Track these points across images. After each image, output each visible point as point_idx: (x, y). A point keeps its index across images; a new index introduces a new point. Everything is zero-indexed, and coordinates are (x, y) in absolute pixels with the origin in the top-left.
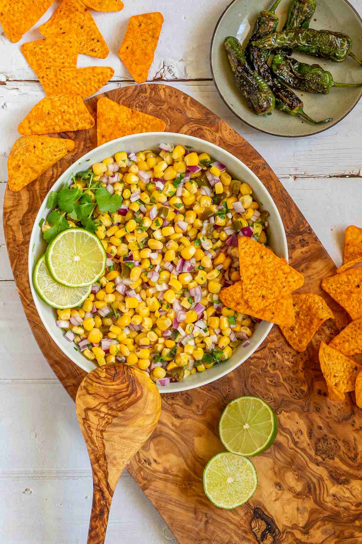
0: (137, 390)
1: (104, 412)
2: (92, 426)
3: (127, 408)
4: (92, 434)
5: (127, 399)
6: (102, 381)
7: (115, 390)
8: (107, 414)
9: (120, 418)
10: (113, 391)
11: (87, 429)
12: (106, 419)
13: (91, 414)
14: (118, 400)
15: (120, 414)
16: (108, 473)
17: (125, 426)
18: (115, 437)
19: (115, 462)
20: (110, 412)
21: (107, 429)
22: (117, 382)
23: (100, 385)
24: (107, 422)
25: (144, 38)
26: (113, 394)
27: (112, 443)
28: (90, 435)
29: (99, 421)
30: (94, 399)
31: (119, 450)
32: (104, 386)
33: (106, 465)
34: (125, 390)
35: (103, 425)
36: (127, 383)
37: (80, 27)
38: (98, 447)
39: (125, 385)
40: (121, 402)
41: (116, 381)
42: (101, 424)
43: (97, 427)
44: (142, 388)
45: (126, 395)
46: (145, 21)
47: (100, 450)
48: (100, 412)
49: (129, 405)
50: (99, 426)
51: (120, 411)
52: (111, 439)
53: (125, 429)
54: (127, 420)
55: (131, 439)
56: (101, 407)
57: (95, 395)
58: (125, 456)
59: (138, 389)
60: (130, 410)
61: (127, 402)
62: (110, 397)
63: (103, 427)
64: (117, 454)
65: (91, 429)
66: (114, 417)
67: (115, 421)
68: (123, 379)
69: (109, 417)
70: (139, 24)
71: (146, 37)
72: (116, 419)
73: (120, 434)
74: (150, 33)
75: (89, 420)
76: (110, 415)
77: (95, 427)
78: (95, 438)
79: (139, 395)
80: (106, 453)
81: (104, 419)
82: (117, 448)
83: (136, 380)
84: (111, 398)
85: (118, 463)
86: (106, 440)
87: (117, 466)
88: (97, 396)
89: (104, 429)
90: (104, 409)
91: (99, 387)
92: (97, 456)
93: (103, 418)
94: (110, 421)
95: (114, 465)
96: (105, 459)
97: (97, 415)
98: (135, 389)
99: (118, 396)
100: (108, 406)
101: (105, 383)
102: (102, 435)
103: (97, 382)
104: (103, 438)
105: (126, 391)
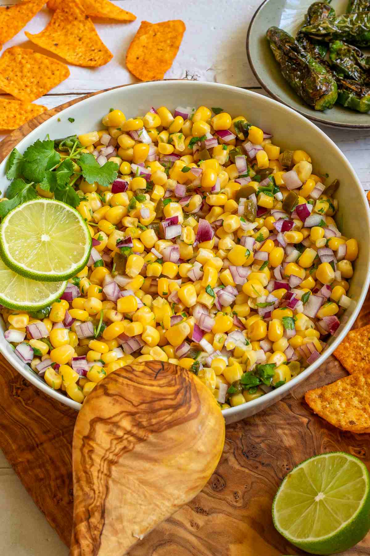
0: (191, 402)
1: (124, 429)
2: (96, 451)
3: (165, 429)
4: (92, 465)
5: (171, 414)
6: (136, 376)
7: (154, 393)
8: (129, 433)
9: (151, 444)
10: (150, 395)
11: (86, 455)
12: (125, 443)
13: (100, 429)
14: (153, 412)
15: (151, 438)
16: (100, 543)
17: (154, 461)
18: (131, 478)
19: (118, 526)
20: (135, 430)
21: (121, 460)
22: (161, 382)
23: (130, 382)
24: (125, 448)
25: (160, 47)
26: (148, 399)
27: (124, 488)
28: (88, 467)
29: (111, 443)
30: (114, 404)
31: (131, 504)
32: (136, 384)
33: (101, 527)
34: (170, 397)
35: (117, 451)
36: (177, 387)
37: (78, 38)
38: (97, 492)
39: (172, 389)
40: (159, 417)
41: (159, 380)
42: (113, 449)
43: (105, 454)
44: (199, 402)
45: (171, 407)
46: (161, 29)
47: (98, 496)
48: (118, 427)
49: (171, 425)
50: (108, 453)
51: (152, 431)
52: (123, 481)
53: (152, 467)
54: (162, 451)
55: (159, 489)
56: (121, 419)
57: (117, 398)
58: (138, 520)
59: (193, 401)
60: (171, 434)
61: (168, 418)
62: (142, 403)
63: (116, 455)
64: (126, 511)
65: (93, 456)
66: (141, 440)
67: (139, 448)
68: (172, 380)
69: (131, 439)
70: (154, 34)
71: (163, 47)
72: (142, 444)
73: (141, 475)
74: (169, 42)
75: (93, 440)
76: (133, 435)
77: (101, 452)
78: (95, 474)
79: (192, 410)
80: (107, 505)
81: (121, 441)
82: (129, 501)
83: (193, 387)
84: (143, 407)
85: (123, 530)
86: (114, 481)
87: (120, 535)
88: (120, 399)
89: (115, 458)
90: (126, 423)
91: (127, 385)
92: (90, 508)
93: (120, 439)
94: (131, 447)
95: (115, 532)
96: (103, 516)
97: (110, 432)
98: (188, 400)
99: (157, 405)
100: (134, 420)
101: (140, 380)
102: (109, 470)
103: (126, 378)
104: (109, 476)
105: (172, 399)
